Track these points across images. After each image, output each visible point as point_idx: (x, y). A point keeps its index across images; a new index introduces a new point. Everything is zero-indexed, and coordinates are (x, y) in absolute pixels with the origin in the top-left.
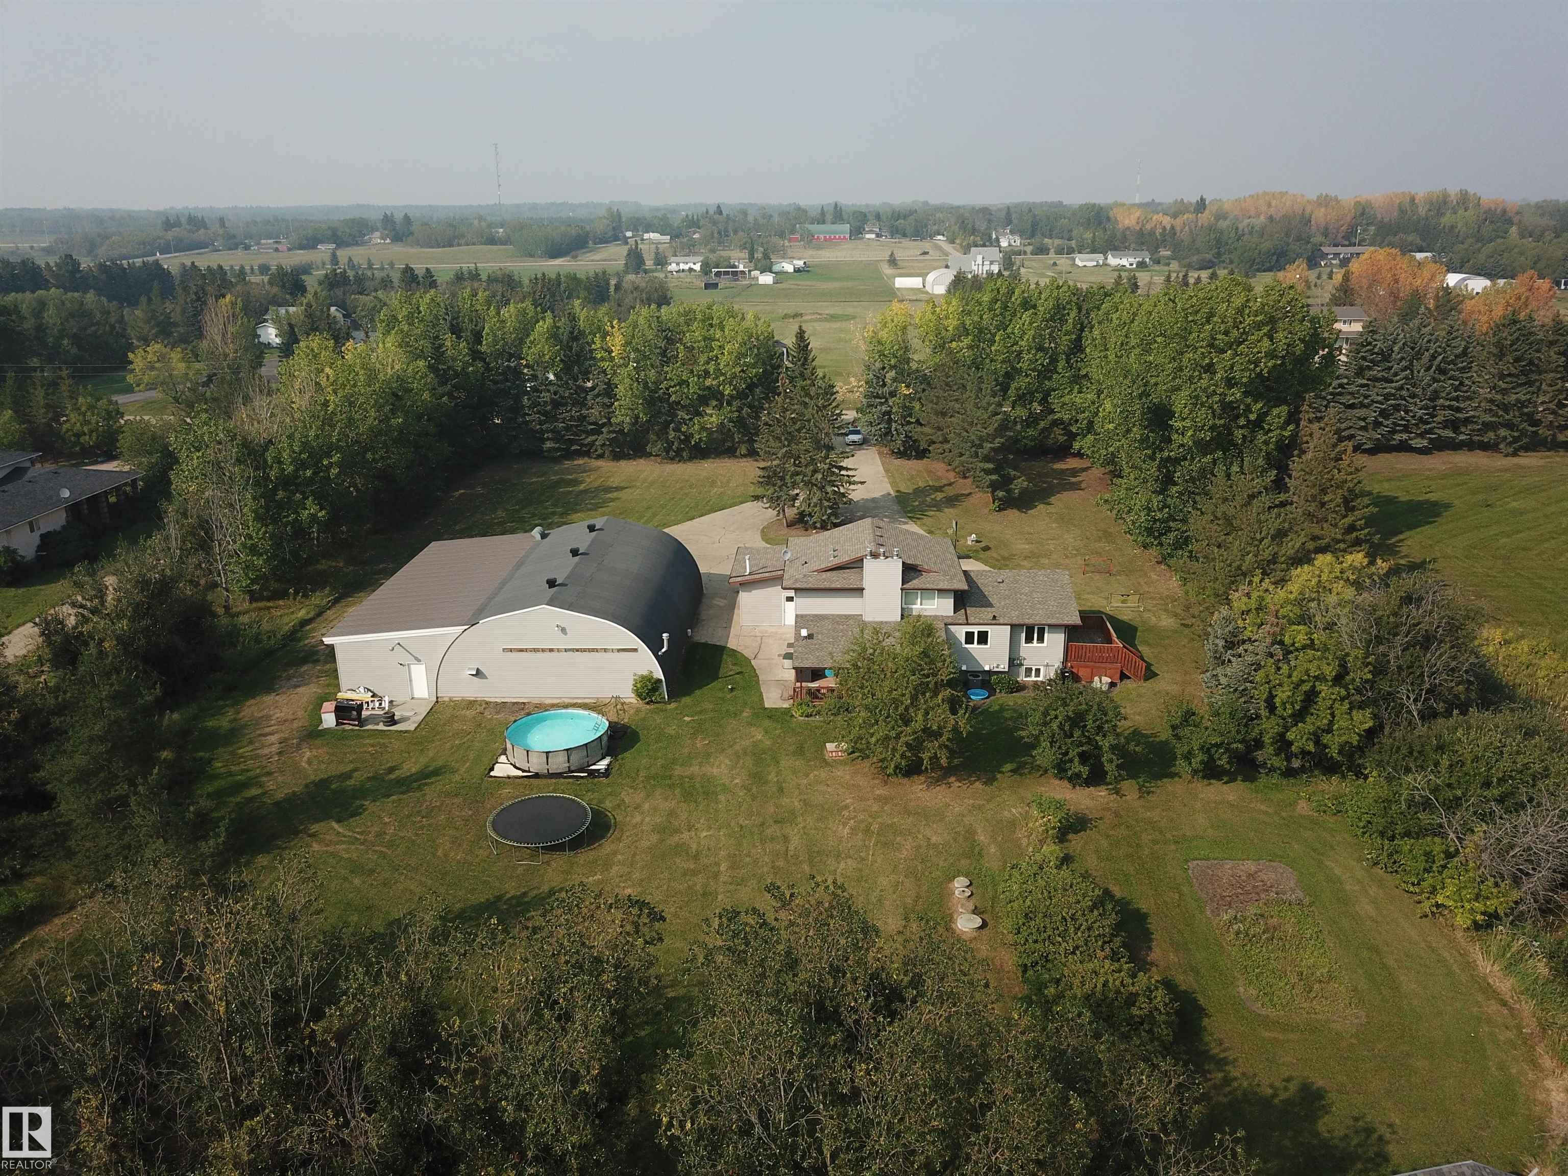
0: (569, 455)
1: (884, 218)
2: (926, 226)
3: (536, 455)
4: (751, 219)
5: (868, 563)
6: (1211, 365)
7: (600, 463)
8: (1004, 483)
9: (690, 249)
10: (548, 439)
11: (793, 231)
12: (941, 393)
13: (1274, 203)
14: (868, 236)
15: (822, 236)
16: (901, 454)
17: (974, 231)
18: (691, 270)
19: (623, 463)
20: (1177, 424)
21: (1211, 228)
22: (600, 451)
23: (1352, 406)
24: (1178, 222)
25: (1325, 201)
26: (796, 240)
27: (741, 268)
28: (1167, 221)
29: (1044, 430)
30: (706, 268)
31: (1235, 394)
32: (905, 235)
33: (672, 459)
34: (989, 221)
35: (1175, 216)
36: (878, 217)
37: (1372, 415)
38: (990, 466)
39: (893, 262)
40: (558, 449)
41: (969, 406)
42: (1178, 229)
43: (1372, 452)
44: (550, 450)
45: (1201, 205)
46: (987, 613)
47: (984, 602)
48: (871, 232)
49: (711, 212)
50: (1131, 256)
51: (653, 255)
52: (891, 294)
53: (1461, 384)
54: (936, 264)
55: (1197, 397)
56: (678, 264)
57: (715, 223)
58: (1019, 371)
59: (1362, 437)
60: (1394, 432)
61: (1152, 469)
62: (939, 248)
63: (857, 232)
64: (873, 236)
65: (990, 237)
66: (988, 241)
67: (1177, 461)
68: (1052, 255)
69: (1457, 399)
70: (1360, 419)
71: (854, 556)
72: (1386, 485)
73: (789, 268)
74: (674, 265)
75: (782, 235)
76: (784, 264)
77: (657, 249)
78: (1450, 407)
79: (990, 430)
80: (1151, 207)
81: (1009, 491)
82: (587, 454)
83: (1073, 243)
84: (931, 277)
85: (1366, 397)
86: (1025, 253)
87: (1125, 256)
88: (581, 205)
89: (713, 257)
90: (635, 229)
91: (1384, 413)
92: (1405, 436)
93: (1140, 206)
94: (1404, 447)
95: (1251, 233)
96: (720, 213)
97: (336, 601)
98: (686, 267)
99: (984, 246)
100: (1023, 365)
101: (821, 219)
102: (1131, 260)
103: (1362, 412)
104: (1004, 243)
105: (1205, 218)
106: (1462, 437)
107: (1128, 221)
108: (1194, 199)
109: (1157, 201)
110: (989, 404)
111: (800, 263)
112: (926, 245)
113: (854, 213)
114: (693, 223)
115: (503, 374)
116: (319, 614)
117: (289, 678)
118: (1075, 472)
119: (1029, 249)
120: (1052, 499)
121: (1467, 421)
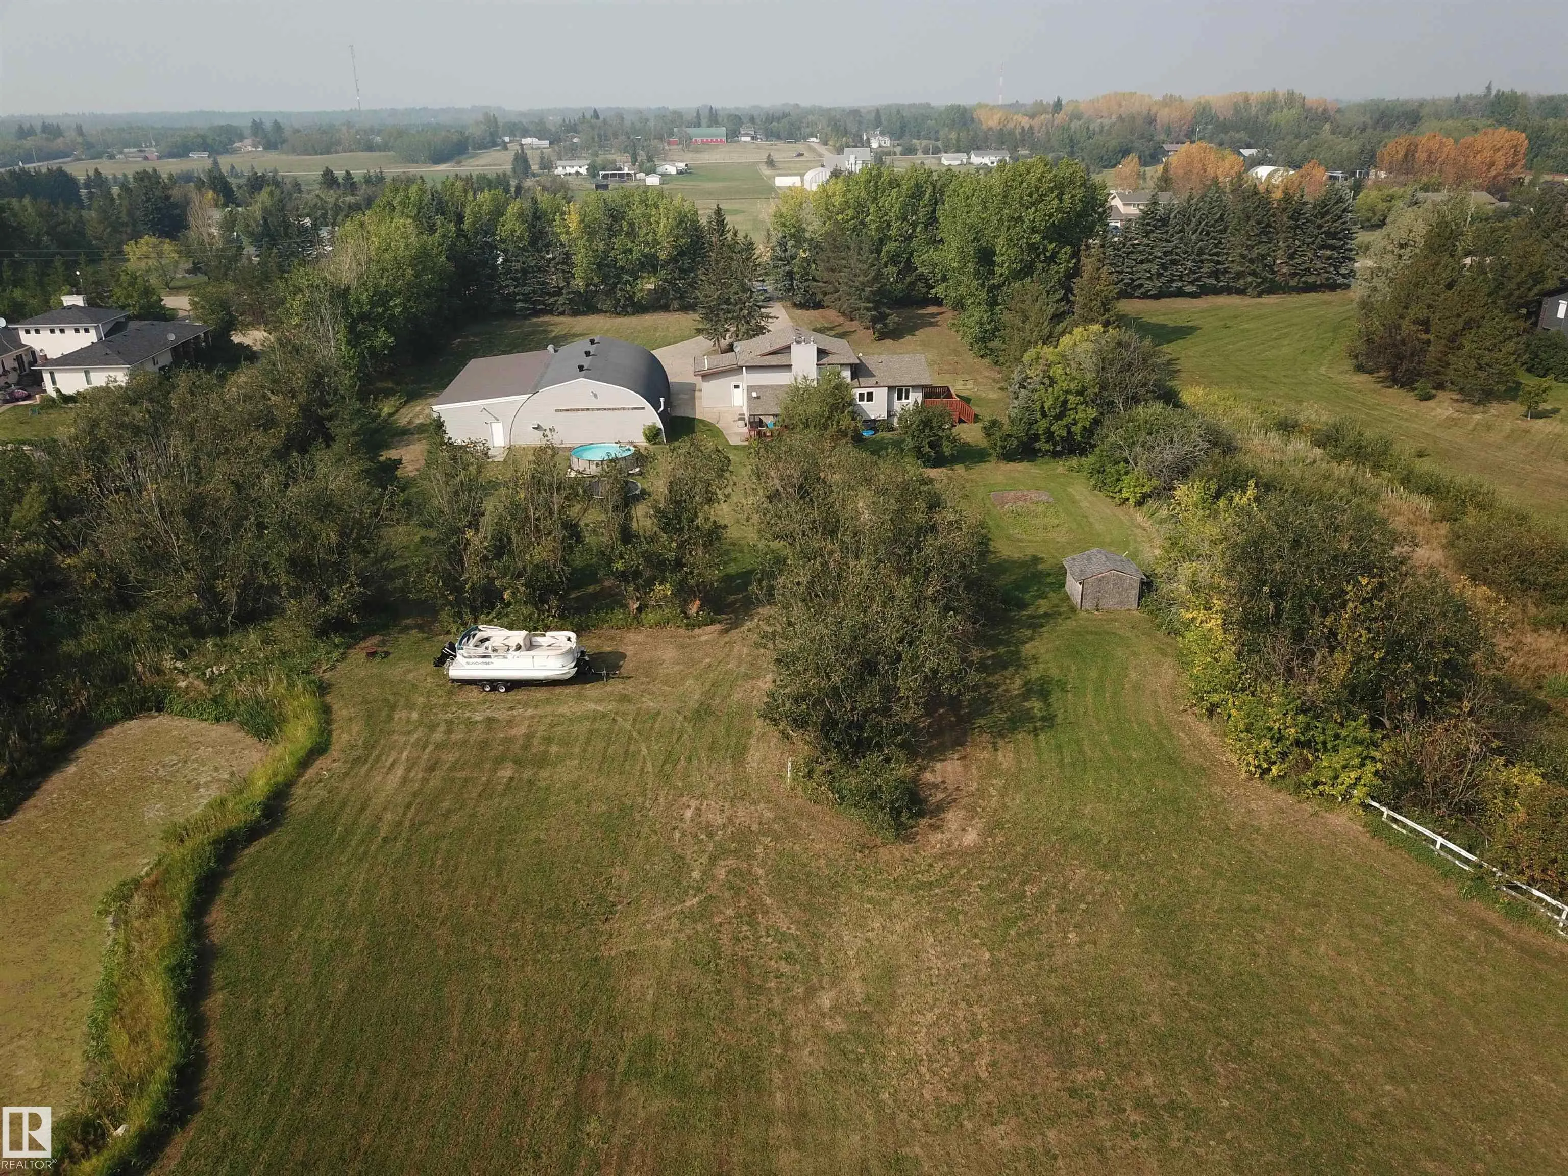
0: (537, 313)
1: (758, 121)
2: (799, 128)
3: (509, 314)
4: (628, 123)
5: (794, 347)
6: (1020, 217)
7: (562, 319)
8: (882, 318)
9: (573, 153)
10: (520, 300)
11: (672, 134)
12: (830, 254)
13: (1124, 103)
14: (744, 139)
15: (699, 140)
16: (801, 306)
17: (846, 133)
18: (578, 173)
19: (580, 318)
20: (998, 259)
21: (1064, 129)
22: (561, 310)
23: (1142, 262)
24: (1036, 122)
25: (1168, 101)
26: (675, 143)
27: (626, 170)
28: (1026, 122)
29: (911, 283)
30: (593, 171)
31: (1036, 238)
32: (779, 138)
33: (619, 314)
34: (860, 123)
35: (1032, 117)
36: (752, 120)
37: (1154, 268)
38: (871, 305)
39: (770, 163)
40: (528, 309)
41: (853, 262)
42: (1036, 129)
43: (1157, 297)
44: (521, 309)
45: (1058, 105)
46: (872, 381)
47: (869, 374)
48: (747, 135)
49: (588, 116)
50: (992, 154)
51: (537, 160)
52: (770, 191)
53: (1220, 243)
54: (810, 165)
55: (1011, 240)
56: (564, 168)
57: (593, 127)
58: (889, 238)
59: (1148, 285)
60: (1172, 281)
61: (983, 295)
62: (813, 150)
63: (733, 135)
64: (748, 139)
65: (862, 139)
66: (859, 142)
67: (999, 287)
68: (920, 155)
69: (1217, 254)
70: (1146, 271)
71: (784, 344)
72: (1161, 318)
73: (672, 170)
74: (560, 169)
75: (660, 138)
76: (667, 166)
77: (542, 153)
78: (1212, 261)
79: (870, 277)
80: (1015, 107)
81: (885, 325)
82: (551, 312)
83: (939, 144)
84: (809, 176)
85: (1151, 254)
86: (895, 154)
87: (987, 155)
88: (442, 110)
89: (599, 160)
90: (512, 134)
91: (1164, 267)
92: (1180, 284)
93: (1002, 107)
94: (1180, 293)
95: (1101, 131)
96: (597, 117)
97: (406, 402)
98: (573, 171)
99: (856, 146)
100: (893, 232)
101: (697, 123)
102: (993, 159)
103: (1146, 266)
104: (875, 145)
105: (1060, 117)
106: (1222, 284)
107: (992, 122)
108: (1050, 99)
109: (1021, 102)
110: (868, 258)
111: (682, 166)
112: (800, 147)
113: (730, 116)
114: (572, 128)
115: (482, 247)
116: (397, 411)
117: (400, 442)
118: (933, 315)
119: (898, 149)
120: (917, 333)
121: (1226, 271)
